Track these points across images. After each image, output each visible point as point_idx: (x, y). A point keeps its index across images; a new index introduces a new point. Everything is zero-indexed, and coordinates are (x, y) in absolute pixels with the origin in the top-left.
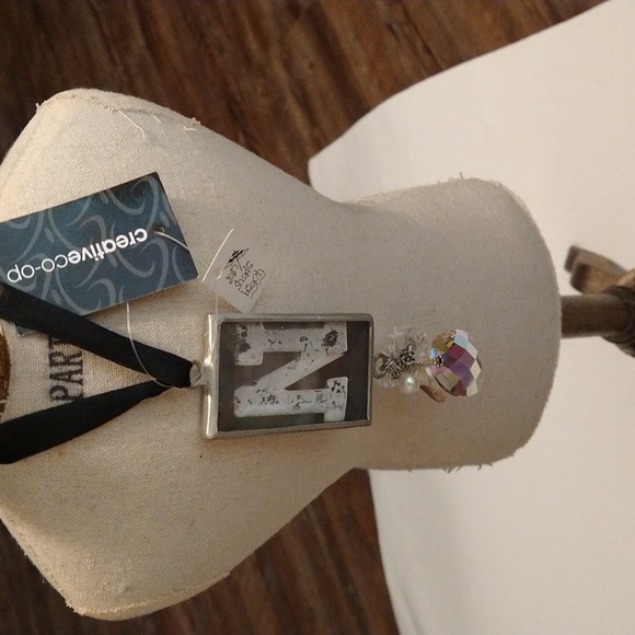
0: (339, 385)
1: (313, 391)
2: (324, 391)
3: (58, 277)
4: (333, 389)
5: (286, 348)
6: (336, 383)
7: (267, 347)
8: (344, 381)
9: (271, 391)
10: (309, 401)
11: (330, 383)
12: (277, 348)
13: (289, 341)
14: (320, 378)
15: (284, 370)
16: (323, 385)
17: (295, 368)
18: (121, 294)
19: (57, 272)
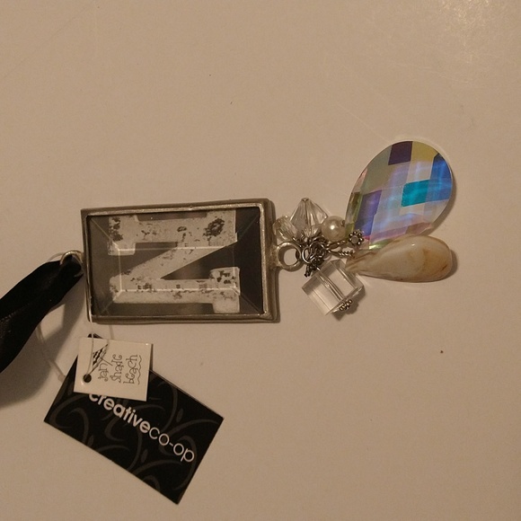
0: (226, 275)
1: (194, 281)
2: (208, 281)
3: (167, 426)
4: (219, 279)
5: (161, 238)
6: (222, 273)
7: (140, 238)
8: (235, 271)
9: (147, 280)
10: (191, 291)
11: (215, 273)
12: (150, 238)
13: (165, 231)
14: (203, 268)
15: (159, 260)
16: (207, 275)
17: (171, 258)
19: (164, 429)
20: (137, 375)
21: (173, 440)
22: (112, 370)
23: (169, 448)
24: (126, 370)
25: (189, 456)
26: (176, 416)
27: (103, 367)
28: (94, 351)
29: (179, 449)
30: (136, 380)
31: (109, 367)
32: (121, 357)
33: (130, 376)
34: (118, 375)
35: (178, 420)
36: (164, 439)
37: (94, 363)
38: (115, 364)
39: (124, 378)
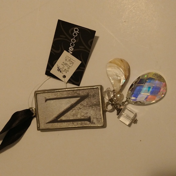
18: (53, 53)
19: (70, 41)
20: (72, 60)
21: (73, 37)
22: (66, 68)
23: (76, 38)
24: (68, 63)
25: (76, 30)
26: (64, 38)
27: (63, 70)
28: (57, 70)
29: (75, 34)
30: (73, 62)
31: (65, 68)
32: (63, 62)
33: (71, 63)
34: (69, 66)
35: (64, 37)
36: (73, 41)
37: (61, 72)
38: (65, 66)
39: (71, 65)
